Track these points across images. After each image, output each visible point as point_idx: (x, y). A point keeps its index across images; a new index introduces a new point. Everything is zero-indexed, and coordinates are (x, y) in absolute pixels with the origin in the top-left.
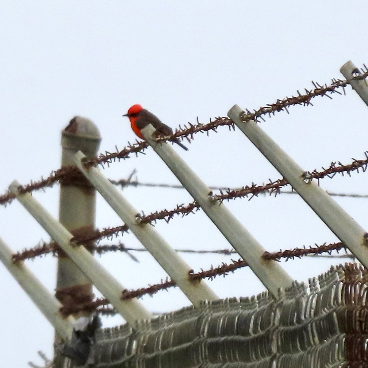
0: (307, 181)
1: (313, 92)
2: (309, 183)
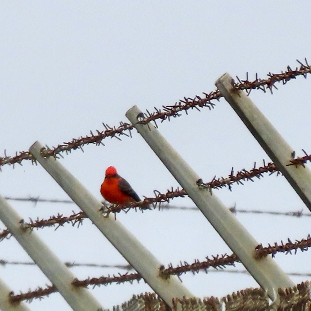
1: (103, 133)
2: (107, 216)
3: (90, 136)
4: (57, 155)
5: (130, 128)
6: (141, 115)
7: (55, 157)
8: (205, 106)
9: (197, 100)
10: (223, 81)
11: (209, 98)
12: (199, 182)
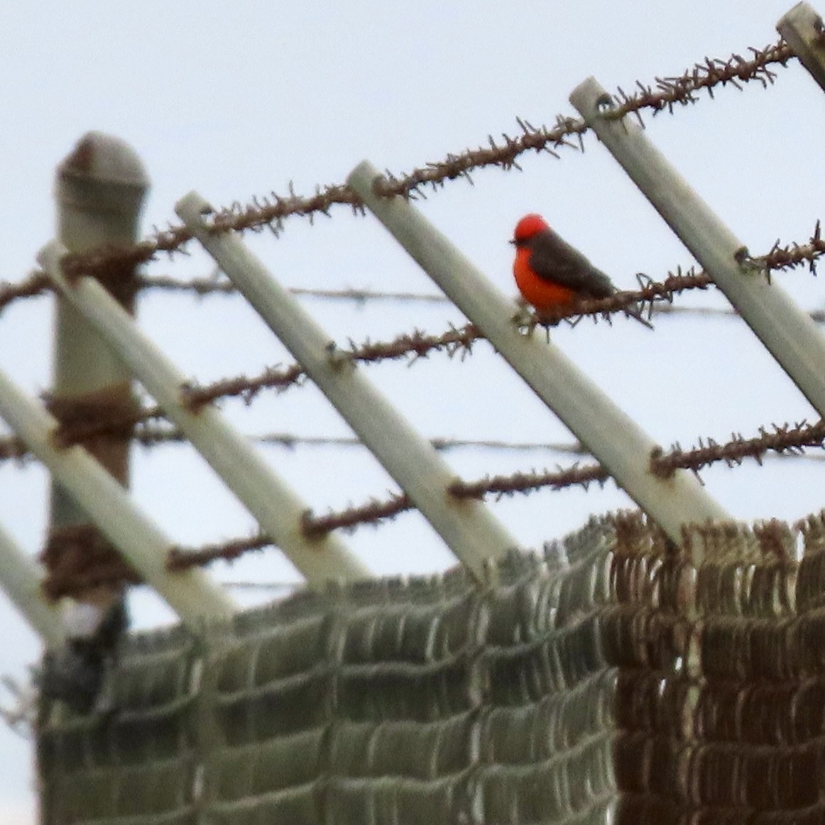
0: (525, 331)
1: (519, 142)
2: (529, 335)
3: (488, 147)
4: (412, 193)
5: (581, 130)
6: (605, 99)
7: (407, 196)
8: (754, 77)
9: (734, 64)
10: (794, 20)
11: (762, 60)
12: (741, 254)
